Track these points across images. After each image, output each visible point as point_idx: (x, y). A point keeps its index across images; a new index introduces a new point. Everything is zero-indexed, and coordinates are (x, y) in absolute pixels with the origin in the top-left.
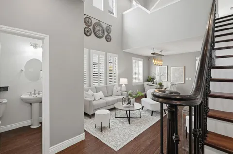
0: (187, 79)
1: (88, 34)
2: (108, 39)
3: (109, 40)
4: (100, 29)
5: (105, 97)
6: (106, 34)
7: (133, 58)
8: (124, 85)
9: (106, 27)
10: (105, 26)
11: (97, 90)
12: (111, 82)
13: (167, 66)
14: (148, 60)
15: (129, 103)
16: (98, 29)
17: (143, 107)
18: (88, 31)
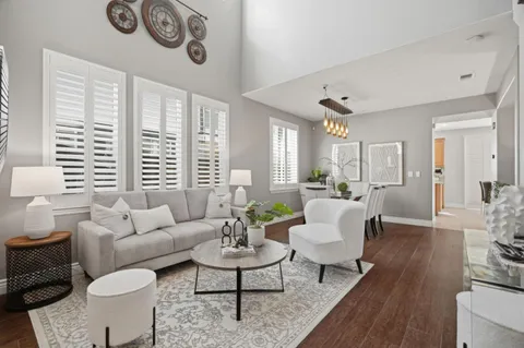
0: (410, 174)
1: (126, 25)
2: (197, 55)
3: (199, 58)
4: (169, 20)
5: (177, 222)
6: (188, 38)
7: (272, 120)
8: (240, 189)
9: (191, 19)
10: (185, 15)
11: (151, 202)
12: (204, 180)
13: (358, 144)
14: (311, 130)
15: (243, 242)
16: (161, 17)
17: (294, 252)
18: (123, 17)
